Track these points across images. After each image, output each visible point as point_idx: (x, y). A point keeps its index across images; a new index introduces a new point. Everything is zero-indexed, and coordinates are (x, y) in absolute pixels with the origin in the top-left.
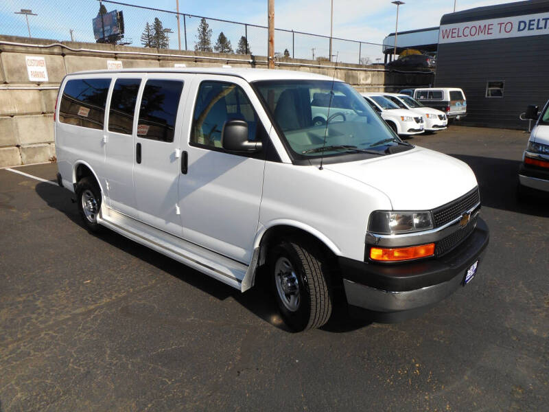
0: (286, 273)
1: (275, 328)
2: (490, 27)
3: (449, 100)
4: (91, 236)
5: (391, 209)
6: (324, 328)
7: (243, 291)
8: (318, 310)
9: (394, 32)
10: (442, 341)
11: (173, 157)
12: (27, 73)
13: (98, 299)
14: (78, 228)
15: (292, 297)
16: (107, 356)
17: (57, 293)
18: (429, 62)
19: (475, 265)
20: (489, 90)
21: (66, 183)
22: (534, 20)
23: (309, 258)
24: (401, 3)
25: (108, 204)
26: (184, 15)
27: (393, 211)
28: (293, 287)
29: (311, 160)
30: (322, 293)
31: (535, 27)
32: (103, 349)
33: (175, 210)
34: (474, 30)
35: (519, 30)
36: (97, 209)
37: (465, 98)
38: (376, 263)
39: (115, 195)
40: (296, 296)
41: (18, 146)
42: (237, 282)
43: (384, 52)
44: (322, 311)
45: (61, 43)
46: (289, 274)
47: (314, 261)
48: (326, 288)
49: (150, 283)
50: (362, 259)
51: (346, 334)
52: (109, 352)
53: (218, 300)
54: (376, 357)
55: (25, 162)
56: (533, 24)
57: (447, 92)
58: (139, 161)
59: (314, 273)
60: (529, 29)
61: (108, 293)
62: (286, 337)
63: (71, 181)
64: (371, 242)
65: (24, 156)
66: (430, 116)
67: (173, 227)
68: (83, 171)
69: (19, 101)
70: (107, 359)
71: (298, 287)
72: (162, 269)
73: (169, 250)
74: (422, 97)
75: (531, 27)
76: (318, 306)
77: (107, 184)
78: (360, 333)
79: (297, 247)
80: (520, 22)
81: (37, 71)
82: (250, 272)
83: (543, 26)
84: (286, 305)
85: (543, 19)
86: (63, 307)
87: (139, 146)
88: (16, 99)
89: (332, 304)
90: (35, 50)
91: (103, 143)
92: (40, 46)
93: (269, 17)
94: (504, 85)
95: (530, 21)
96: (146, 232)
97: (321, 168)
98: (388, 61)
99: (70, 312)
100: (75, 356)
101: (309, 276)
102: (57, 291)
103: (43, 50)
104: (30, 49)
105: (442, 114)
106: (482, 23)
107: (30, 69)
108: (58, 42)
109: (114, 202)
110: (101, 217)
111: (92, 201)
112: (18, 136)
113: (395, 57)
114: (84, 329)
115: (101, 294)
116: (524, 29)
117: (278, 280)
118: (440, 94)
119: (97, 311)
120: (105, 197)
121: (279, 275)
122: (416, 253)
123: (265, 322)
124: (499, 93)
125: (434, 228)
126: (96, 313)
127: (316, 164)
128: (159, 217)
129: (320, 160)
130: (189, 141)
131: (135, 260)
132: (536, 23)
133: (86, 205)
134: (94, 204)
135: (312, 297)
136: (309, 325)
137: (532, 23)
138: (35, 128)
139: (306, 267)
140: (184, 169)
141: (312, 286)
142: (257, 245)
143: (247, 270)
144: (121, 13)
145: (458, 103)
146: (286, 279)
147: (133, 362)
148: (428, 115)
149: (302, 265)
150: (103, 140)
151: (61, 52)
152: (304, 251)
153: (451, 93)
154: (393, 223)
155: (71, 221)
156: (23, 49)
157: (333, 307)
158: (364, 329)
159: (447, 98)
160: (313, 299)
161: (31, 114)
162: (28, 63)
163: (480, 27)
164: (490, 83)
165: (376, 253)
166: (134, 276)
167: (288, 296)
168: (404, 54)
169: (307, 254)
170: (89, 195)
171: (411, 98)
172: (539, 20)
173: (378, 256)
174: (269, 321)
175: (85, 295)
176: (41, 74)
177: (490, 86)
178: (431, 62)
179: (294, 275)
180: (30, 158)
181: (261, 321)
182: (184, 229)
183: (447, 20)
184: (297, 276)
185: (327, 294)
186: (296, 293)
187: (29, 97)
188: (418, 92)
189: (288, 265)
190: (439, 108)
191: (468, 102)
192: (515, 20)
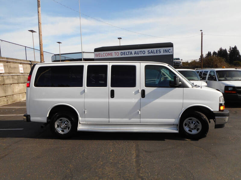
2: (112, 53)
11: (137, 92)
25: (83, 121)
31: (126, 54)
33: (139, 112)
34: (106, 54)
35: (121, 55)
60: (124, 55)
67: (134, 120)
77: (85, 111)
80: (121, 53)
83: (128, 54)
85: (128, 52)
87: (113, 91)
95: (124, 52)
97: (201, 88)
106: (109, 52)
109: (89, 119)
110: (78, 128)
111: (64, 123)
120: (80, 118)
121: (185, 125)
128: (124, 118)
132: (126, 53)
133: (60, 126)
134: (65, 125)
140: (143, 96)
150: (84, 91)
182: (141, 119)
183: (96, 50)
186: (196, 128)
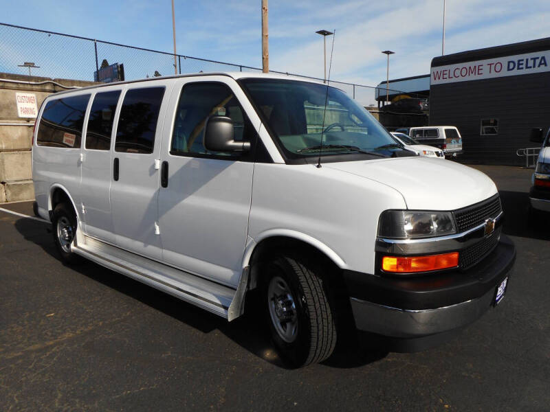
0: (281, 296)
1: (268, 365)
2: (481, 68)
3: (445, 137)
4: (64, 267)
5: (406, 208)
6: (328, 362)
7: (229, 320)
8: (320, 338)
9: (386, 80)
10: (473, 376)
11: (153, 170)
12: (17, 109)
13: (59, 334)
14: (52, 260)
15: (288, 325)
16: (57, 400)
17: (13, 328)
18: (421, 105)
19: (505, 282)
20: (482, 129)
21: (41, 211)
22: (523, 60)
23: (308, 276)
24: (391, 53)
25: (83, 229)
26: (179, 56)
27: (407, 210)
28: (290, 312)
29: (307, 159)
30: (325, 316)
31: (524, 66)
32: (54, 393)
33: (155, 229)
34: (464, 71)
35: (509, 70)
36: (72, 237)
37: (460, 136)
38: (389, 275)
39: (92, 220)
40: (293, 324)
41: (3, 183)
42: (223, 309)
43: (377, 99)
44: (325, 339)
45: (54, 80)
46: (284, 297)
47: (314, 278)
48: (329, 311)
49: (124, 315)
50: (372, 272)
51: (354, 370)
52: (60, 395)
53: (202, 333)
54: (395, 397)
55: (9, 199)
56: (522, 64)
57: (442, 130)
58: (116, 178)
59: (314, 293)
60: (519, 68)
61: (72, 327)
62: (283, 374)
63: (47, 208)
64: (382, 249)
65: (9, 193)
66: (427, 152)
67: (152, 250)
68: (59, 196)
69: (7, 138)
70: (57, 405)
71: (295, 311)
72: (139, 299)
73: (149, 277)
74: (417, 136)
75: (521, 66)
76: (321, 332)
77: (83, 207)
78: (371, 368)
79: (292, 262)
80: (509, 62)
81: (28, 107)
82: (239, 298)
83: (532, 65)
84: (281, 335)
85: (532, 59)
86: (15, 343)
87: (117, 161)
88: (4, 134)
89: (337, 330)
90: (26, 86)
91: (79, 163)
92: (31, 83)
93: (263, 58)
94: (498, 123)
95: (519, 61)
96: (124, 259)
97: (318, 167)
98: (381, 106)
99: (23, 348)
100: (17, 401)
101: (308, 296)
102: (13, 325)
103: (34, 87)
104: (21, 86)
105: (440, 151)
106: (472, 64)
107: (20, 105)
108: (50, 79)
109: (91, 227)
110: (75, 245)
111: (67, 229)
112: (4, 172)
113: (388, 103)
114: (36, 369)
115: (64, 328)
116: (513, 69)
117: (272, 306)
118: (435, 132)
119: (56, 348)
120: (80, 222)
121: (273, 299)
122: (437, 263)
123: (257, 357)
124: (492, 131)
125: (457, 233)
126: (53, 350)
127: (313, 162)
128: (137, 240)
129: (317, 158)
130: (169, 150)
131: (110, 291)
132: (524, 62)
133: (62, 233)
134: (69, 232)
135: (312, 321)
136: (309, 360)
137: (521, 62)
138: (22, 165)
139: (304, 285)
140: (165, 182)
141: (311, 308)
142: (246, 264)
143: (234, 295)
144: (122, 66)
145: (453, 141)
146: (281, 302)
147: (88, 408)
148: (425, 152)
149: (299, 283)
150: (80, 159)
151: (53, 89)
152: (302, 266)
153: (447, 131)
154: (409, 227)
155: (46, 253)
156: (14, 86)
157: (338, 334)
158: (377, 363)
159: (443, 135)
160: (314, 322)
161: (19, 150)
162: (18, 99)
163: (470, 68)
164: (483, 122)
165: (389, 263)
166: (106, 307)
167: (283, 324)
168: (397, 99)
169: (305, 269)
170: (65, 222)
171: (407, 136)
172: (527, 60)
173: (392, 267)
174: (260, 355)
175: (44, 330)
176: (32, 111)
177: (483, 125)
178: (423, 105)
179: (290, 298)
180: (16, 195)
181: (251, 356)
182: (164, 250)
183: (437, 62)
184: (294, 298)
185: (330, 318)
186: (293, 319)
187: (18, 133)
188: (414, 131)
189: (283, 286)
190: (436, 146)
191: (463, 140)
192: (504, 60)
